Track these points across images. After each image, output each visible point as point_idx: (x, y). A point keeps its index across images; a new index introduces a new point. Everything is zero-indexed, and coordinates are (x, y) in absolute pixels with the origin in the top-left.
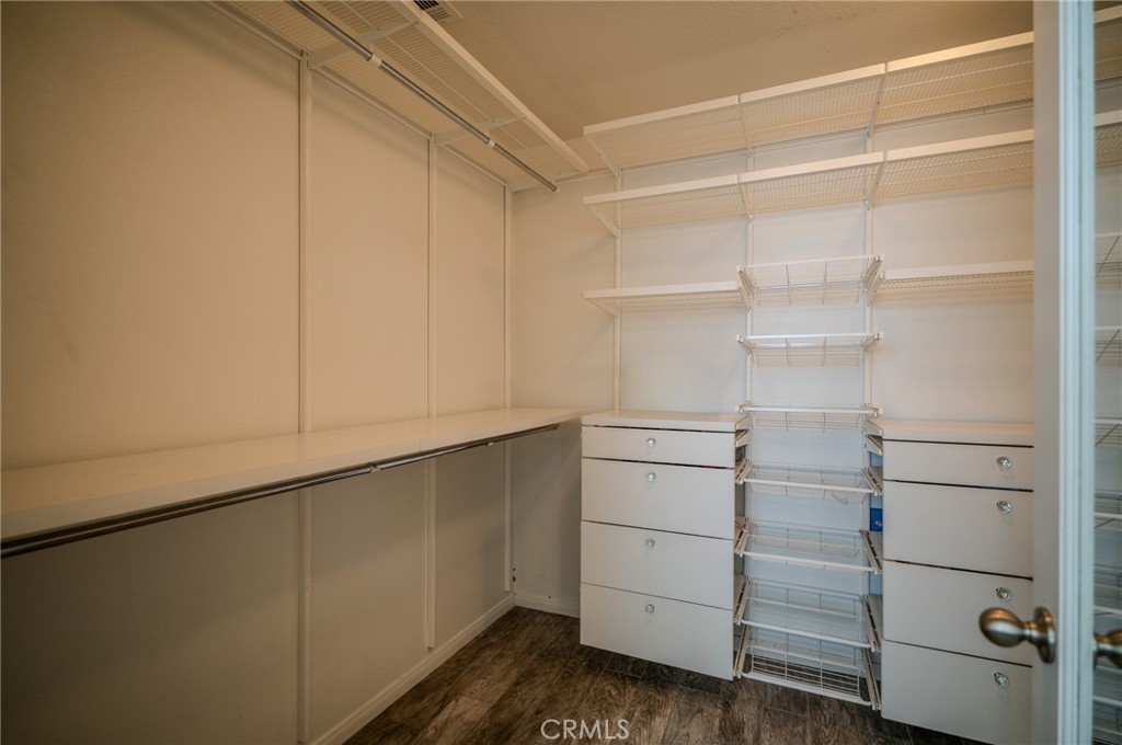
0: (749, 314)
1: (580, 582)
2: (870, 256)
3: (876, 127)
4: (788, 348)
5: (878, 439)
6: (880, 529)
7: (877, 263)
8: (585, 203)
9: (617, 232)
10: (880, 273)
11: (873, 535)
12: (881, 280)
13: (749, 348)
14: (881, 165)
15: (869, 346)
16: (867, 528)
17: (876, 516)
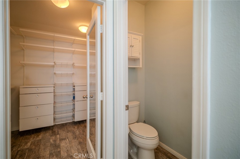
0: (54, 68)
1: (19, 119)
2: (73, 62)
3: (74, 43)
4: (62, 74)
5: (74, 86)
6: (74, 99)
7: (74, 63)
8: (20, 44)
9: (24, 49)
10: (74, 64)
11: (74, 100)
12: (74, 65)
13: (55, 73)
14: (74, 51)
15: (73, 74)
16: (73, 99)
17: (74, 97)
